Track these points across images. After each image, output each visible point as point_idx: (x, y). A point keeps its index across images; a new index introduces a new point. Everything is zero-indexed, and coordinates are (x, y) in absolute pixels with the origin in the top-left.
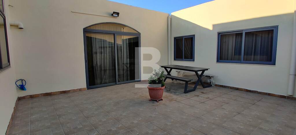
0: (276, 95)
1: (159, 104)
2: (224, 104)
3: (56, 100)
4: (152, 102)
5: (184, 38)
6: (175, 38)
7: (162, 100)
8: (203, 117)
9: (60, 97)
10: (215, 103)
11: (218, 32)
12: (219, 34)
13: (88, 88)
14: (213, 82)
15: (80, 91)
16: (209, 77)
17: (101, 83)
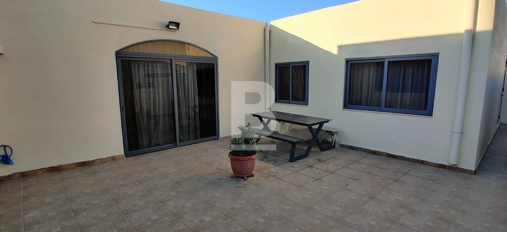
0: (432, 163)
1: (248, 183)
2: (351, 181)
3: (69, 181)
4: (236, 180)
5: (291, 65)
6: (277, 65)
7: (252, 176)
8: (317, 207)
9: (77, 174)
10: (337, 180)
11: (346, 59)
12: (348, 61)
13: (127, 155)
14: (337, 140)
15: (112, 160)
16: (331, 133)
17: (150, 146)
